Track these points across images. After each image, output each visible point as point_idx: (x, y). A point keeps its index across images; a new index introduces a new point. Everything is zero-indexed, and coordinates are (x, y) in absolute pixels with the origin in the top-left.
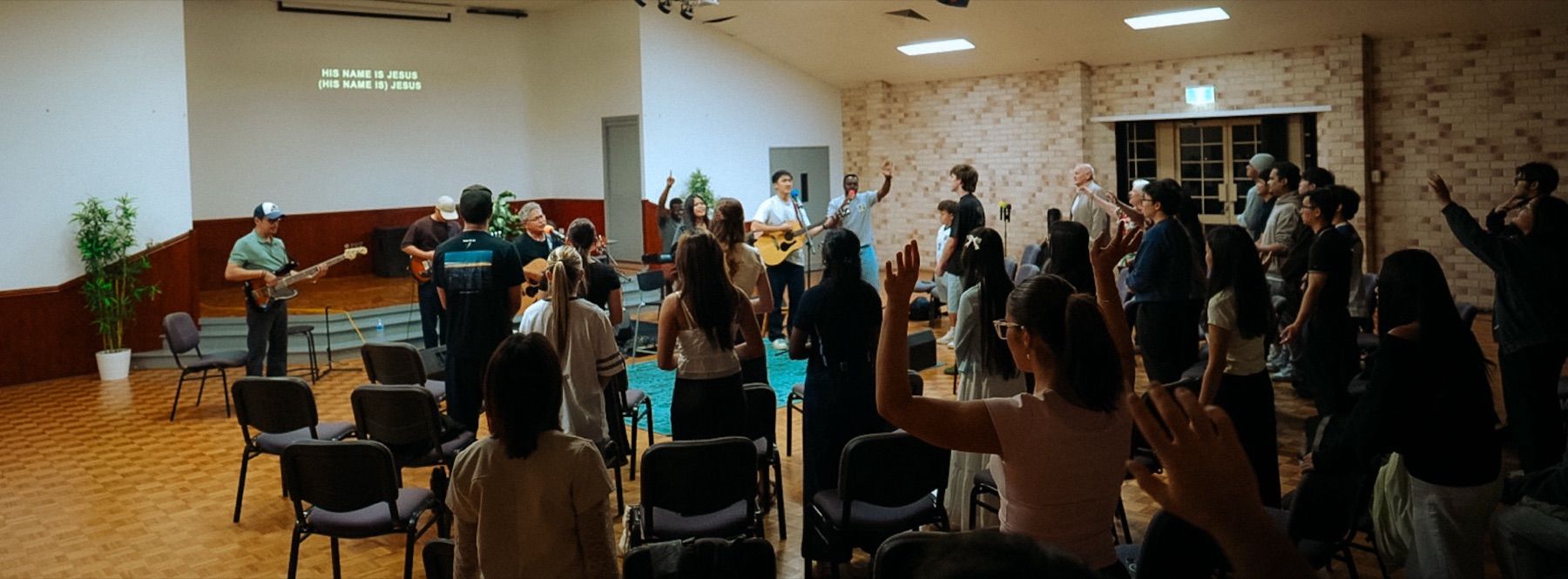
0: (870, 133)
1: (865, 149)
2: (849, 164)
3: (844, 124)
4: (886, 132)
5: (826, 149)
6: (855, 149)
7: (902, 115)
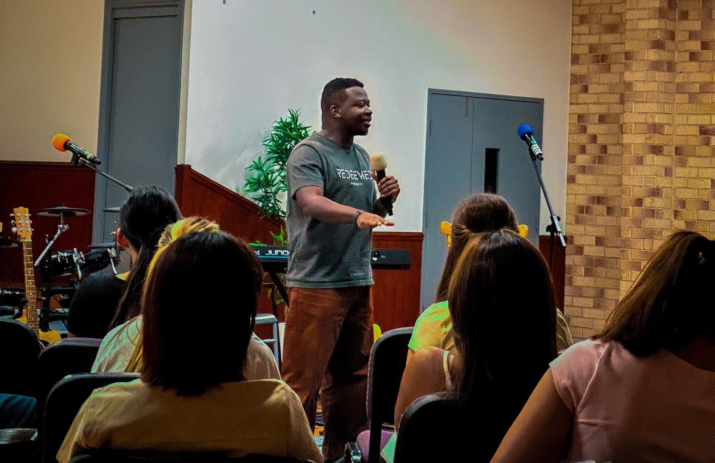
0: (628, 77)
1: (616, 109)
2: (583, 139)
3: (575, 59)
4: (662, 76)
5: (539, 103)
6: (595, 109)
7: (695, 46)
